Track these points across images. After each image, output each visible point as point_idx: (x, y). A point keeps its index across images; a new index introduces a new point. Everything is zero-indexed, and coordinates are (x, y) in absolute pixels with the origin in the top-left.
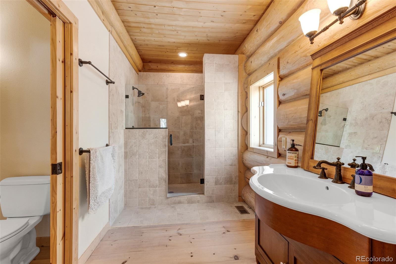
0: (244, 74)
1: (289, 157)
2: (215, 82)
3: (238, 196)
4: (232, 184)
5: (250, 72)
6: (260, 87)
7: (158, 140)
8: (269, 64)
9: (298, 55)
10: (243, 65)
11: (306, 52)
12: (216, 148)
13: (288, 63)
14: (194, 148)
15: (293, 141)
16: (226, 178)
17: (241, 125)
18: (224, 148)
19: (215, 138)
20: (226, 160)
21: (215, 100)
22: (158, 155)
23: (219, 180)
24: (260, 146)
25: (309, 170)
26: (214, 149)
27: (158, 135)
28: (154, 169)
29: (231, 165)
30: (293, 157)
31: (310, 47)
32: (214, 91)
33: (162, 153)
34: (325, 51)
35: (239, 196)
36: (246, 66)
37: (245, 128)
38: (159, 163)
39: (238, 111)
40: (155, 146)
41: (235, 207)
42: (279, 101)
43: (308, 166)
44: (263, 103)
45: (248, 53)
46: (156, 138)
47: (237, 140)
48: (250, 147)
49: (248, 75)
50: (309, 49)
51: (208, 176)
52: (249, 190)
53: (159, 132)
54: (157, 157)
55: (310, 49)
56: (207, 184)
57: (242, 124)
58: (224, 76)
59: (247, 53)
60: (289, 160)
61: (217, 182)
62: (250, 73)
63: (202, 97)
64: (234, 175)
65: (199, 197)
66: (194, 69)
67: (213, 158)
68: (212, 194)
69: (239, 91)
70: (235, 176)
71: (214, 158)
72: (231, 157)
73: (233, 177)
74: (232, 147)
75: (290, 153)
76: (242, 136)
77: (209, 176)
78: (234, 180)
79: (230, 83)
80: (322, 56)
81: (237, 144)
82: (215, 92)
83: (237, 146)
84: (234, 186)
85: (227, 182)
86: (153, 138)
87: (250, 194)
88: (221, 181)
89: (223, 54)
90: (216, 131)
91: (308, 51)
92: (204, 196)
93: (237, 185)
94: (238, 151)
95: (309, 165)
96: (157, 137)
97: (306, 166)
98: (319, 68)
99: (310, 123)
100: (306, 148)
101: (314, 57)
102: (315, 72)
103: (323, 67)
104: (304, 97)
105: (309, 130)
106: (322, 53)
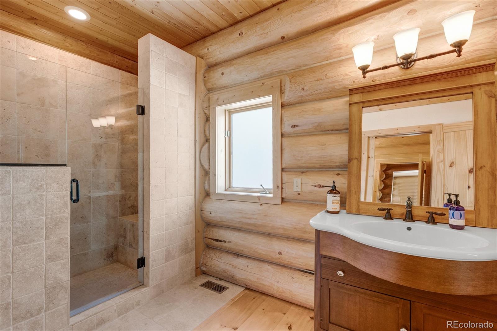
0: (203, 87)
1: (334, 201)
2: (165, 89)
3: (194, 268)
4: (188, 252)
5: (214, 86)
6: (226, 111)
7: (44, 194)
8: (261, 84)
9: (322, 84)
10: (201, 74)
11: (335, 84)
12: (167, 200)
13: (304, 89)
14: (90, 203)
15: (334, 182)
16: (180, 247)
17: (199, 161)
18: (177, 198)
19: (165, 182)
20: (180, 217)
21: (165, 118)
22: (45, 232)
23: (171, 252)
24: (226, 190)
25: (360, 213)
26: (164, 200)
27: (44, 183)
28: (33, 270)
29: (187, 224)
30: (338, 201)
31: (342, 80)
32: (164, 103)
33: (55, 225)
34: (369, 89)
35: (196, 268)
36: (208, 77)
37: (205, 166)
38: (46, 252)
39: (195, 141)
40: (37, 209)
41: (200, 287)
42: (282, 133)
43: (358, 209)
44: (229, 132)
45: (211, 59)
46: (38, 189)
47: (194, 184)
48: (217, 192)
49: (207, 90)
50: (340, 82)
51: (154, 250)
52: (215, 255)
53: (48, 173)
54: (42, 237)
55: (342, 81)
56: (153, 266)
57: (201, 159)
58: (178, 83)
59: (209, 58)
60: (334, 204)
61: (168, 257)
62: (213, 88)
63: (141, 110)
64: (191, 237)
65: (140, 294)
66: (84, 52)
67: (162, 217)
68: (161, 279)
69: (197, 110)
70: (191, 239)
71: (164, 216)
72: (186, 211)
73: (189, 242)
74: (188, 195)
75: (336, 196)
76: (200, 177)
77: (156, 250)
78: (191, 246)
79: (185, 95)
80: (363, 93)
81: (194, 191)
82: (165, 105)
83: (193, 193)
84: (190, 255)
85: (182, 252)
86: (31, 190)
87: (220, 261)
88: (174, 253)
89: (177, 47)
90: (166, 172)
91: (338, 84)
92: (148, 288)
93: (194, 253)
94: (195, 200)
95: (360, 207)
96: (41, 186)
97: (354, 210)
98: (361, 105)
99: (355, 162)
100: (353, 189)
101: (352, 91)
102: (355, 108)
103: (366, 104)
104: (323, 133)
105: (354, 170)
106: (365, 90)
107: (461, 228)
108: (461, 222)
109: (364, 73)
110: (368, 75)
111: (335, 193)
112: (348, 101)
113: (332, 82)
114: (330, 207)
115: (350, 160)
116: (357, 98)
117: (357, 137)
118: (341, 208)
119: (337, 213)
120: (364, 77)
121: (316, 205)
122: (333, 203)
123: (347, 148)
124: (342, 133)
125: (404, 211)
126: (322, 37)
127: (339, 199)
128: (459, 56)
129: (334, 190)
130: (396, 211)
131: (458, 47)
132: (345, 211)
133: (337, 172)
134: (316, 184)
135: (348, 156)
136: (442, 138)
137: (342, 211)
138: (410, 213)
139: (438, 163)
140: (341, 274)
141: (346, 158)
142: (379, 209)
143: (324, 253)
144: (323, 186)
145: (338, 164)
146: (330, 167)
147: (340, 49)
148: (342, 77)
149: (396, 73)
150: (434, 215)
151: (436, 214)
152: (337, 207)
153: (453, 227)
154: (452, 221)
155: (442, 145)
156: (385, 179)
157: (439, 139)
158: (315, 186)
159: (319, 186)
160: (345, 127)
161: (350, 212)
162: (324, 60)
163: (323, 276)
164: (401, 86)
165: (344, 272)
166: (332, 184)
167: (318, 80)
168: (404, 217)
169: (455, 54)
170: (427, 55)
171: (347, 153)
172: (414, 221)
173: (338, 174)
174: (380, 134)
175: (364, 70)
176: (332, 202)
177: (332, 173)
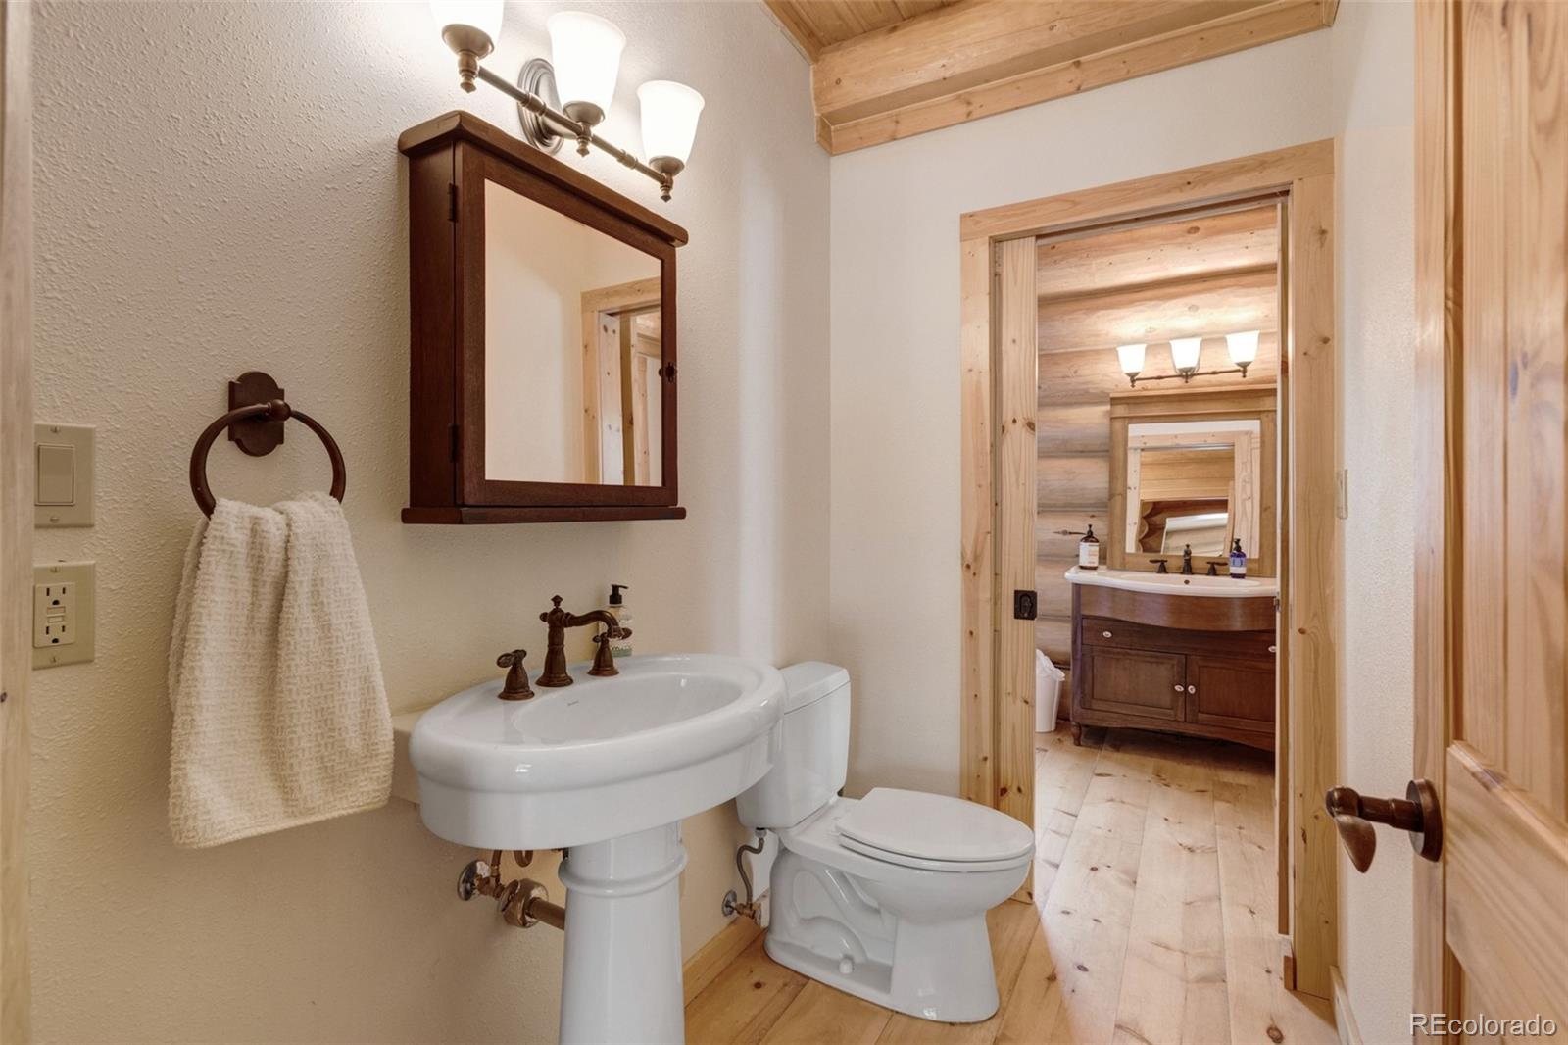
1: (1090, 552)
15: (1090, 526)
30: (1096, 552)
75: (1092, 546)
95: (1127, 560)
97: (1118, 561)
98: (1127, 421)
99: (1118, 499)
100: (1116, 535)
101: (1115, 401)
102: (1118, 425)
103: (1134, 420)
104: (1069, 454)
105: (1118, 510)
106: (1132, 401)
107: (1241, 576)
108: (1241, 570)
109: (1133, 381)
110: (1137, 383)
111: (1092, 542)
112: (1108, 411)
113: (1084, 384)
114: (1084, 560)
115: (1112, 496)
116: (1121, 410)
117: (1121, 464)
118: (1100, 563)
119: (1095, 568)
120: (1133, 386)
121: (1058, 562)
122: (1090, 555)
123: (1107, 479)
124: (1098, 457)
125: (1181, 563)
126: (1071, 316)
127: (1097, 549)
128: (1244, 377)
129: (1089, 537)
130: (1171, 564)
131: (1243, 367)
132: (1105, 567)
133: (1091, 514)
134: (1060, 530)
135: (1107, 491)
136: (1249, 458)
137: (1101, 566)
138: (1188, 562)
139: (1243, 501)
140: (1107, 634)
141: (1105, 495)
142: (1151, 561)
143: (1086, 612)
144: (1071, 533)
145: (1092, 501)
146: (1081, 505)
147: (1097, 336)
148: (1100, 378)
149: (1174, 386)
150: (1216, 566)
151: (1218, 564)
152: (1095, 561)
153: (1235, 576)
154: (1234, 570)
155: (1249, 470)
156: (1146, 536)
157: (1245, 460)
158: (1059, 533)
159: (1065, 533)
160: (1103, 448)
161: (1112, 568)
162: (1072, 347)
163: (1084, 642)
164: (1180, 401)
165: (1111, 632)
166: (1085, 531)
167: (1064, 378)
168: (1181, 571)
169: (1240, 374)
170: (1210, 370)
171: (1107, 486)
172: (1193, 574)
173: (1093, 516)
174: (1145, 443)
175: (1133, 378)
176: (1088, 553)
177: (1083, 514)
